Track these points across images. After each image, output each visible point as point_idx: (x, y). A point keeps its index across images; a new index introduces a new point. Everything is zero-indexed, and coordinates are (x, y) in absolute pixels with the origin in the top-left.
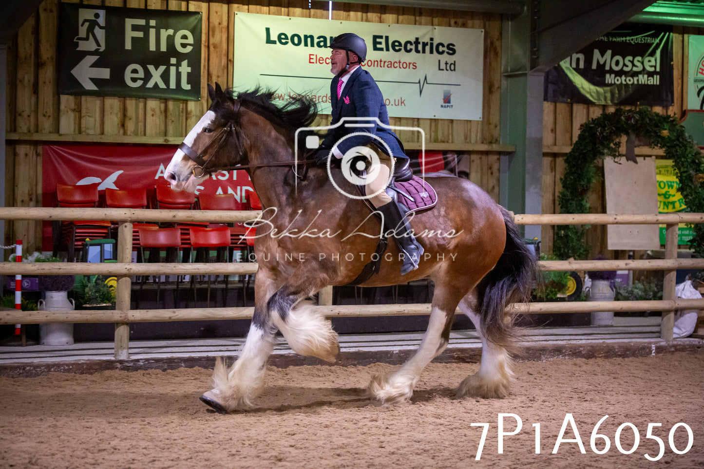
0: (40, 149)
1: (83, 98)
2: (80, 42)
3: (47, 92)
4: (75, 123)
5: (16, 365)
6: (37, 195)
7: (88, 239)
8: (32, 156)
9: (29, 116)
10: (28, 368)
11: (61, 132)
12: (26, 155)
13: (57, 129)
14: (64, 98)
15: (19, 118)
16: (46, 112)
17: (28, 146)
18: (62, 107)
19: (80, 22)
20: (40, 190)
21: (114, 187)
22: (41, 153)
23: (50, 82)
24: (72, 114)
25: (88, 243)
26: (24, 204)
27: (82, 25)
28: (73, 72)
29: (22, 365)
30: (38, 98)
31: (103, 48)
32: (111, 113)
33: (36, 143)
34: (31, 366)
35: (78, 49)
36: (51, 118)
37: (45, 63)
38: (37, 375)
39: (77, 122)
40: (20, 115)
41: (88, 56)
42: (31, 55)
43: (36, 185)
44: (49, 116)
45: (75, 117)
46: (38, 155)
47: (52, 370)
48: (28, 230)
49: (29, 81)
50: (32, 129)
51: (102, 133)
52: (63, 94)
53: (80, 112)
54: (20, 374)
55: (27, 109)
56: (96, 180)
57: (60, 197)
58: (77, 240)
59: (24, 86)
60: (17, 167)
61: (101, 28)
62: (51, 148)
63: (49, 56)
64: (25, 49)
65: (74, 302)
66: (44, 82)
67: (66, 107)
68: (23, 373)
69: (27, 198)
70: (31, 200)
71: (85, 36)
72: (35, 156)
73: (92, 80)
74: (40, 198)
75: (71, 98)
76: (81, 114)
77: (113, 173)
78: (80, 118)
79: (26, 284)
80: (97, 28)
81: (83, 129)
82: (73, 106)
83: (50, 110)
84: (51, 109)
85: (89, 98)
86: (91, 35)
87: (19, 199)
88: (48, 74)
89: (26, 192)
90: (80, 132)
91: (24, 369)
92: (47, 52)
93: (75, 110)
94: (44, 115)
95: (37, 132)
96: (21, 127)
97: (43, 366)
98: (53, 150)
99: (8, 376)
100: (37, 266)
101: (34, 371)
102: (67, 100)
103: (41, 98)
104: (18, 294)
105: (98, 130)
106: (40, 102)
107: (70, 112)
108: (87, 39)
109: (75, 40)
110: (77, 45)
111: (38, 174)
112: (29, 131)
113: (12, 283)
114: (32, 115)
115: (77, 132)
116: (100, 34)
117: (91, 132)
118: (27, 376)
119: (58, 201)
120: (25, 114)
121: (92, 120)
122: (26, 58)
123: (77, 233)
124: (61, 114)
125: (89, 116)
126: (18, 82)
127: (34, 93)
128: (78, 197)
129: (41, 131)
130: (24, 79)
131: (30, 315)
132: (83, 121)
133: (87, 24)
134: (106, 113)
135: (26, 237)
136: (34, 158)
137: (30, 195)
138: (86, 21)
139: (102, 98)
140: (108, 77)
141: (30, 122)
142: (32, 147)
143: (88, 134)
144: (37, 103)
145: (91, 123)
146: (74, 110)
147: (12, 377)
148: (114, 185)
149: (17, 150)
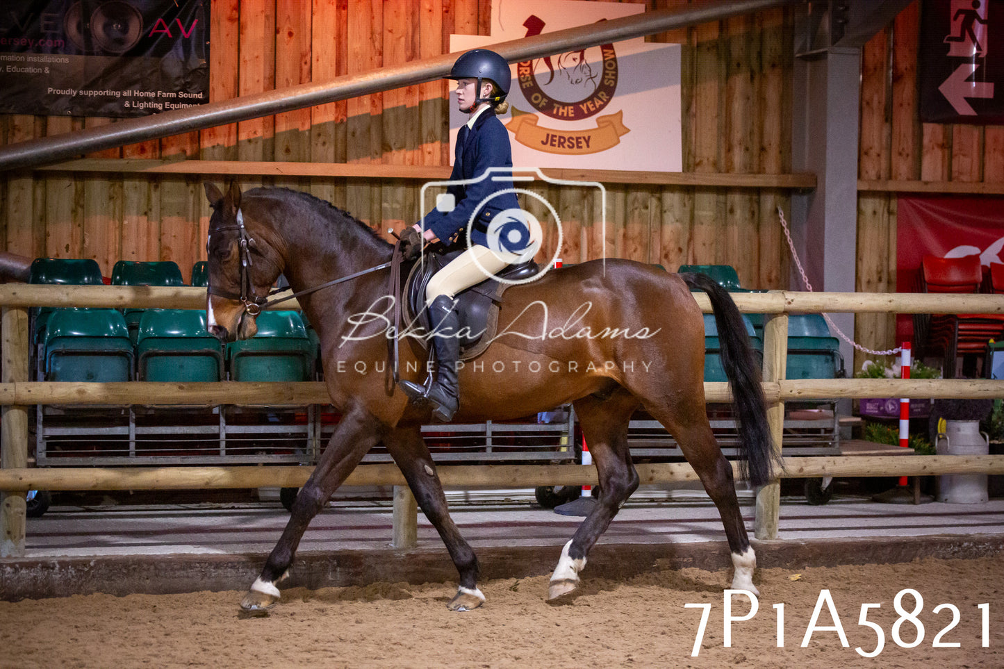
0: (894, 204)
1: (956, 127)
2: (953, 44)
3: (905, 119)
4: (943, 166)
5: (948, 538)
6: (889, 273)
7: (992, 341)
8: (883, 215)
9: (879, 155)
10: (966, 544)
11: (925, 177)
12: (875, 213)
13: (917, 175)
14: (928, 128)
15: (864, 158)
16: (903, 149)
17: (877, 201)
18: (926, 141)
19: (953, 14)
20: (893, 267)
21: (998, 261)
22: (896, 209)
23: (909, 104)
24: (939, 153)
25: (992, 346)
26: (872, 287)
27: (955, 19)
28: (941, 88)
29: (956, 538)
30: (892, 126)
31: (984, 53)
32: (994, 149)
33: (888, 195)
34: (970, 541)
35: (949, 54)
36: (910, 158)
37: (902, 75)
38: (978, 555)
39: (946, 164)
40: (866, 153)
41: (963, 65)
42: (882, 64)
43: (888, 259)
44: (908, 155)
45: (944, 156)
46: (890, 213)
47: (1001, 547)
48: (875, 325)
49: (879, 102)
50: (883, 174)
51: (982, 179)
52: (928, 121)
53: (951, 147)
54: (955, 552)
55: (876, 144)
56: (973, 250)
57: (927, 276)
58: (960, 341)
59: (872, 109)
60: (861, 231)
61: (982, 22)
62: (910, 203)
63: (908, 67)
64: (874, 55)
65: (987, 437)
66: (901, 105)
67: (931, 141)
68: (959, 551)
69: (875, 278)
70: (880, 280)
71: (958, 35)
72: (886, 215)
73: (970, 100)
74: (894, 278)
75: (938, 128)
76: (951, 152)
77: (995, 240)
78: (951, 157)
79: (891, 407)
80: (976, 22)
81: (955, 175)
82: (940, 139)
83: (908, 145)
84: (910, 143)
85: (963, 127)
86: (967, 33)
87: (864, 279)
88: (907, 91)
89: (874, 268)
90: (950, 179)
91: (960, 546)
92: (906, 60)
93: (943, 144)
94: (900, 154)
95: (890, 177)
96: (867, 172)
97: (986, 540)
98: (914, 207)
99: (937, 556)
100: (978, 386)
101: (975, 549)
102: (932, 131)
103: (896, 129)
104: (904, 424)
105: (976, 175)
106: (894, 135)
107: (936, 149)
108: (961, 39)
109: (945, 41)
110: (948, 48)
111: (891, 241)
112: (879, 178)
113: (868, 404)
114: (884, 155)
115: (946, 177)
116: (979, 30)
117: (964, 178)
118: (965, 557)
119: (924, 281)
120: (873, 153)
121: (967, 160)
122: (875, 69)
123: (960, 330)
124: (924, 150)
125: (964, 155)
126: (864, 103)
127: (886, 120)
128: (955, 276)
129: (896, 178)
130: (872, 100)
131: (967, 461)
132: (955, 162)
133: (962, 17)
134: (987, 150)
135: (873, 335)
136: (886, 219)
137: (879, 272)
138: (960, 12)
139: (982, 127)
140: (991, 96)
141: (880, 164)
142: (883, 202)
143: (963, 182)
144: (891, 135)
145: (966, 164)
146: (942, 146)
147: (944, 558)
148: (997, 257)
149: (863, 207)
